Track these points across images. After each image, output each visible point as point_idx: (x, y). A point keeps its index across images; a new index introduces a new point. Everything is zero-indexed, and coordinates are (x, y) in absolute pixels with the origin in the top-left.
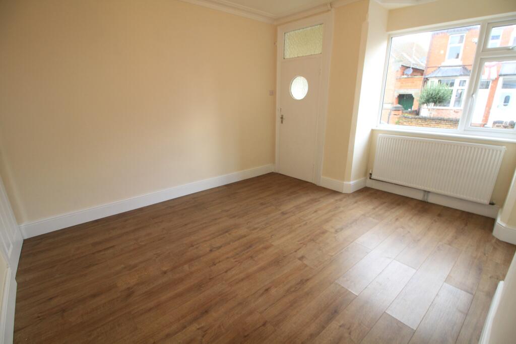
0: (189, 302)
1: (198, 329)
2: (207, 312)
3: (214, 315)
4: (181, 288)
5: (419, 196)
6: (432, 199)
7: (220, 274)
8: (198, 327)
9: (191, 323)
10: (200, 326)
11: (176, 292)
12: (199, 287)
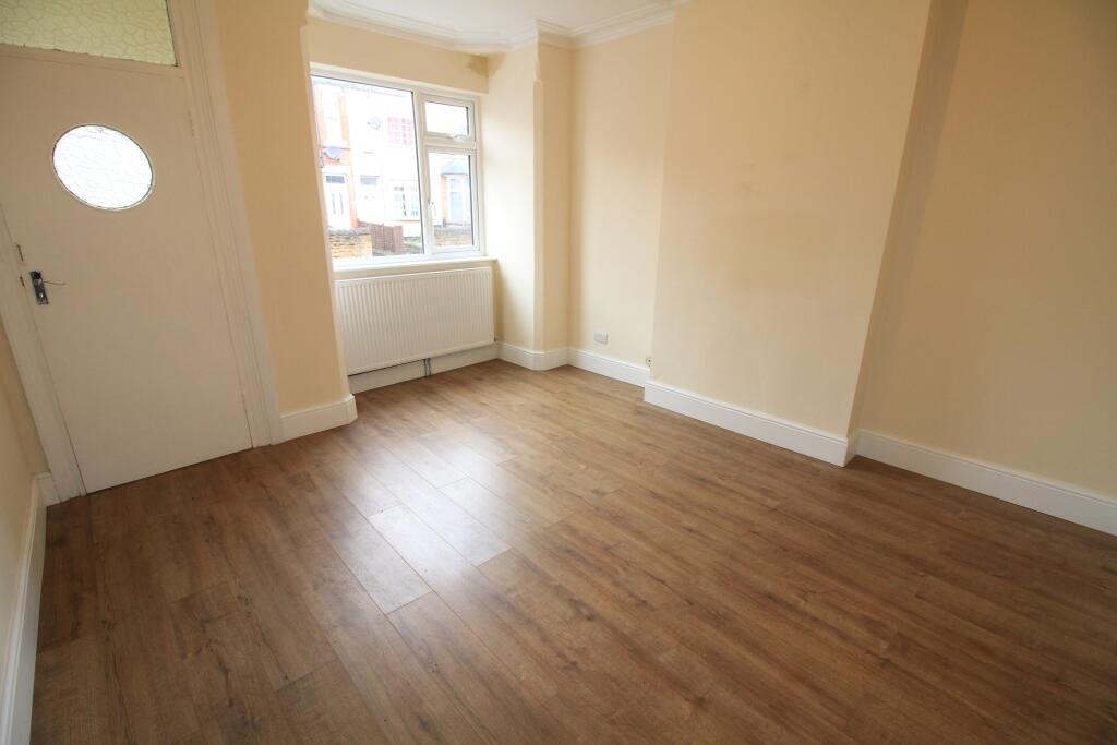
0: (765, 626)
1: (806, 601)
2: (770, 596)
3: (769, 586)
4: (734, 650)
5: (419, 372)
6: (436, 368)
7: (673, 590)
8: (803, 602)
9: (803, 614)
10: (800, 599)
11: (748, 656)
12: (718, 619)
